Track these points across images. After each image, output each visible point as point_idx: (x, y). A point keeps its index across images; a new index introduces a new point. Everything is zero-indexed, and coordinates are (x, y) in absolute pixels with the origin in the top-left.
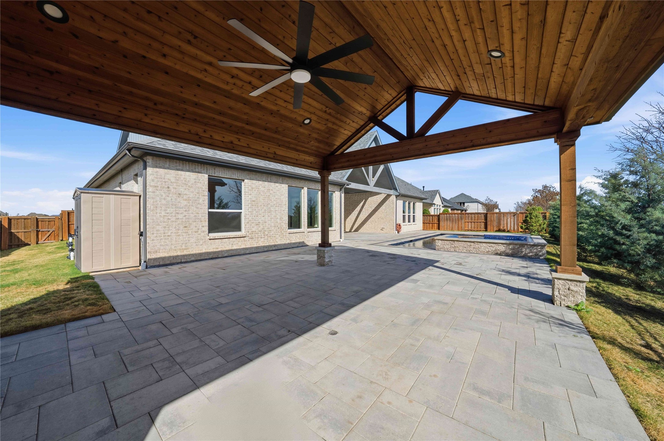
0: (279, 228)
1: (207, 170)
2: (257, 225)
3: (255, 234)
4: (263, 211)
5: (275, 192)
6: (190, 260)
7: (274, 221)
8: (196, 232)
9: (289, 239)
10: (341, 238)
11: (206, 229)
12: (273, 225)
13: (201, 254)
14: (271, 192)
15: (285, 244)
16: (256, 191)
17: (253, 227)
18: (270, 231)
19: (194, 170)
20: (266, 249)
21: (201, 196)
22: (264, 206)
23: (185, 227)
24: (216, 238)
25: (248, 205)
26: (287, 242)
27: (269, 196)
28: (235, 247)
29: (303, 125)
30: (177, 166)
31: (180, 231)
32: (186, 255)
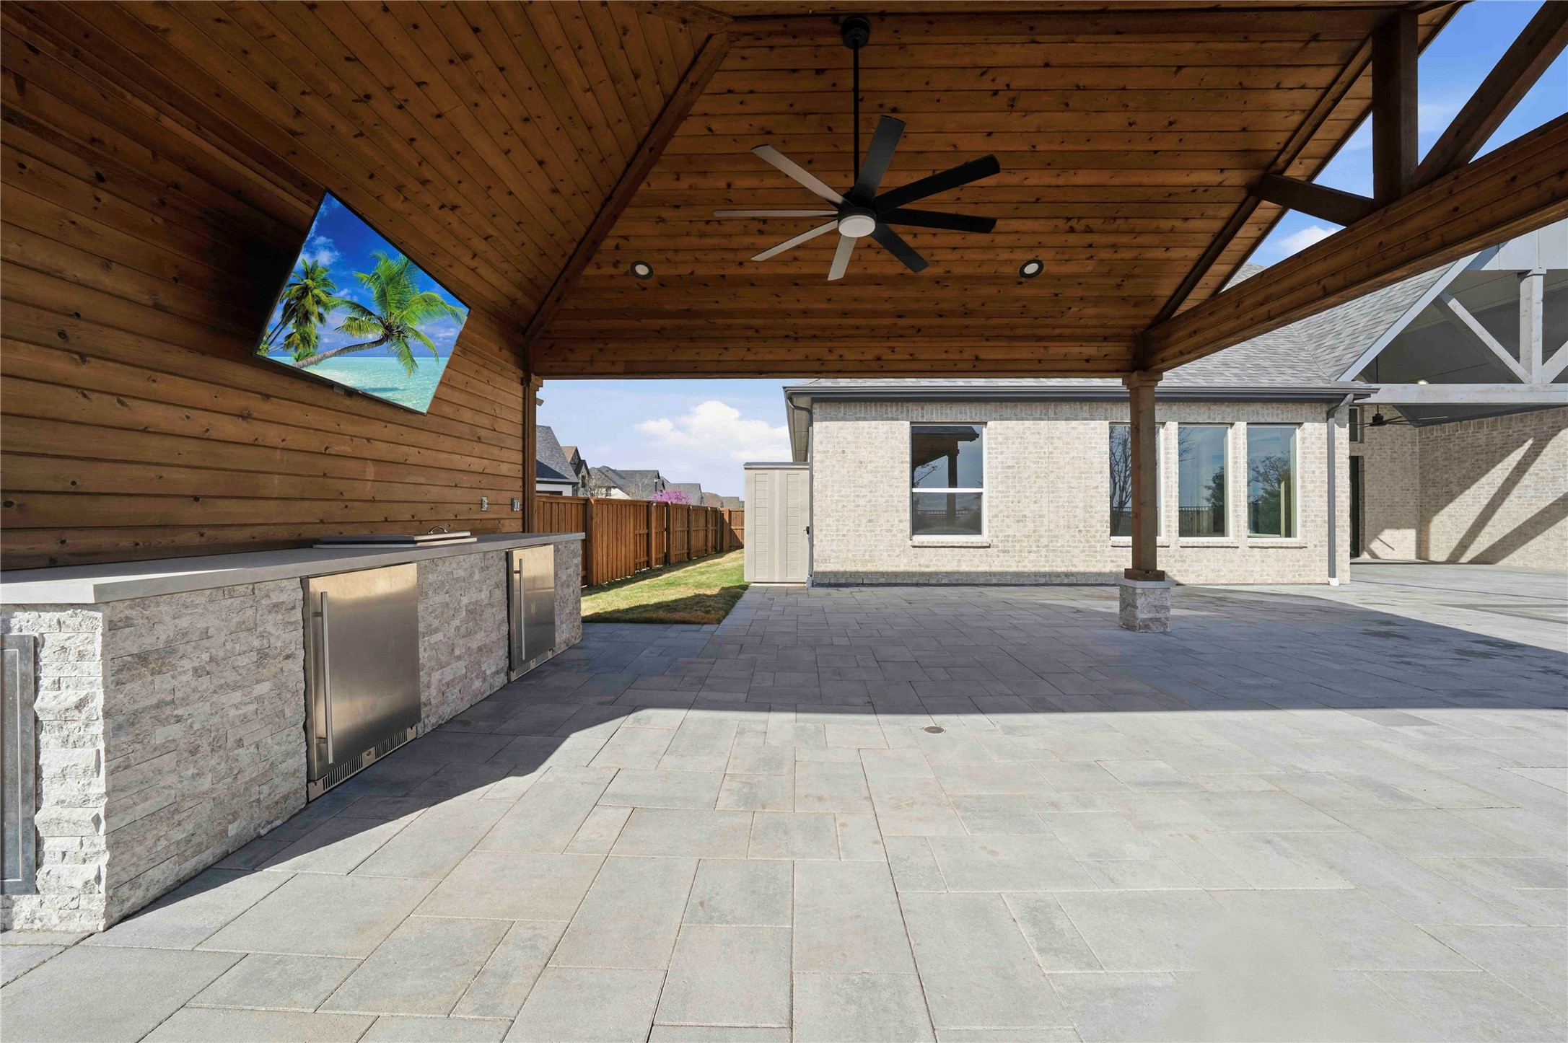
0: (1080, 531)
1: (908, 411)
2: (1018, 521)
3: (1012, 541)
4: (1034, 489)
5: (1068, 443)
6: (877, 582)
7: (1066, 514)
8: (887, 531)
9: (1112, 561)
10: (1332, 573)
11: (907, 526)
12: (1062, 522)
13: (896, 574)
14: (1058, 443)
15: (1100, 574)
16: (1017, 445)
17: (1008, 527)
18: (1055, 537)
19: (885, 416)
20: (1042, 581)
21: (896, 465)
22: (1037, 477)
23: (870, 521)
24: (925, 545)
25: (997, 478)
26: (1107, 570)
27: (1051, 453)
28: (964, 568)
29: (1023, 280)
30: (856, 413)
31: (861, 529)
32: (871, 573)
